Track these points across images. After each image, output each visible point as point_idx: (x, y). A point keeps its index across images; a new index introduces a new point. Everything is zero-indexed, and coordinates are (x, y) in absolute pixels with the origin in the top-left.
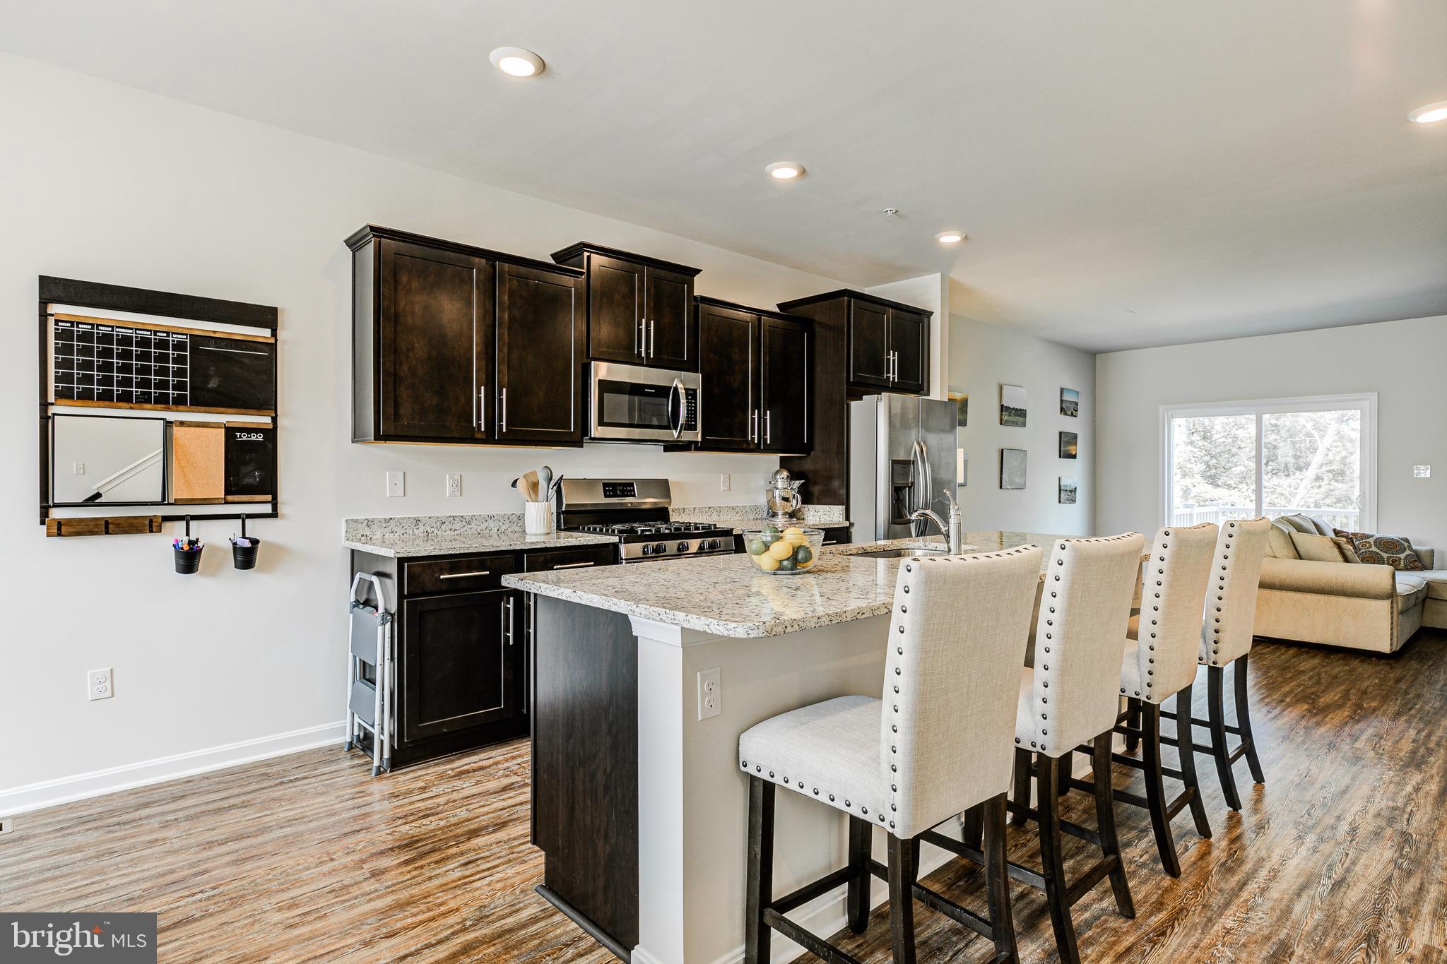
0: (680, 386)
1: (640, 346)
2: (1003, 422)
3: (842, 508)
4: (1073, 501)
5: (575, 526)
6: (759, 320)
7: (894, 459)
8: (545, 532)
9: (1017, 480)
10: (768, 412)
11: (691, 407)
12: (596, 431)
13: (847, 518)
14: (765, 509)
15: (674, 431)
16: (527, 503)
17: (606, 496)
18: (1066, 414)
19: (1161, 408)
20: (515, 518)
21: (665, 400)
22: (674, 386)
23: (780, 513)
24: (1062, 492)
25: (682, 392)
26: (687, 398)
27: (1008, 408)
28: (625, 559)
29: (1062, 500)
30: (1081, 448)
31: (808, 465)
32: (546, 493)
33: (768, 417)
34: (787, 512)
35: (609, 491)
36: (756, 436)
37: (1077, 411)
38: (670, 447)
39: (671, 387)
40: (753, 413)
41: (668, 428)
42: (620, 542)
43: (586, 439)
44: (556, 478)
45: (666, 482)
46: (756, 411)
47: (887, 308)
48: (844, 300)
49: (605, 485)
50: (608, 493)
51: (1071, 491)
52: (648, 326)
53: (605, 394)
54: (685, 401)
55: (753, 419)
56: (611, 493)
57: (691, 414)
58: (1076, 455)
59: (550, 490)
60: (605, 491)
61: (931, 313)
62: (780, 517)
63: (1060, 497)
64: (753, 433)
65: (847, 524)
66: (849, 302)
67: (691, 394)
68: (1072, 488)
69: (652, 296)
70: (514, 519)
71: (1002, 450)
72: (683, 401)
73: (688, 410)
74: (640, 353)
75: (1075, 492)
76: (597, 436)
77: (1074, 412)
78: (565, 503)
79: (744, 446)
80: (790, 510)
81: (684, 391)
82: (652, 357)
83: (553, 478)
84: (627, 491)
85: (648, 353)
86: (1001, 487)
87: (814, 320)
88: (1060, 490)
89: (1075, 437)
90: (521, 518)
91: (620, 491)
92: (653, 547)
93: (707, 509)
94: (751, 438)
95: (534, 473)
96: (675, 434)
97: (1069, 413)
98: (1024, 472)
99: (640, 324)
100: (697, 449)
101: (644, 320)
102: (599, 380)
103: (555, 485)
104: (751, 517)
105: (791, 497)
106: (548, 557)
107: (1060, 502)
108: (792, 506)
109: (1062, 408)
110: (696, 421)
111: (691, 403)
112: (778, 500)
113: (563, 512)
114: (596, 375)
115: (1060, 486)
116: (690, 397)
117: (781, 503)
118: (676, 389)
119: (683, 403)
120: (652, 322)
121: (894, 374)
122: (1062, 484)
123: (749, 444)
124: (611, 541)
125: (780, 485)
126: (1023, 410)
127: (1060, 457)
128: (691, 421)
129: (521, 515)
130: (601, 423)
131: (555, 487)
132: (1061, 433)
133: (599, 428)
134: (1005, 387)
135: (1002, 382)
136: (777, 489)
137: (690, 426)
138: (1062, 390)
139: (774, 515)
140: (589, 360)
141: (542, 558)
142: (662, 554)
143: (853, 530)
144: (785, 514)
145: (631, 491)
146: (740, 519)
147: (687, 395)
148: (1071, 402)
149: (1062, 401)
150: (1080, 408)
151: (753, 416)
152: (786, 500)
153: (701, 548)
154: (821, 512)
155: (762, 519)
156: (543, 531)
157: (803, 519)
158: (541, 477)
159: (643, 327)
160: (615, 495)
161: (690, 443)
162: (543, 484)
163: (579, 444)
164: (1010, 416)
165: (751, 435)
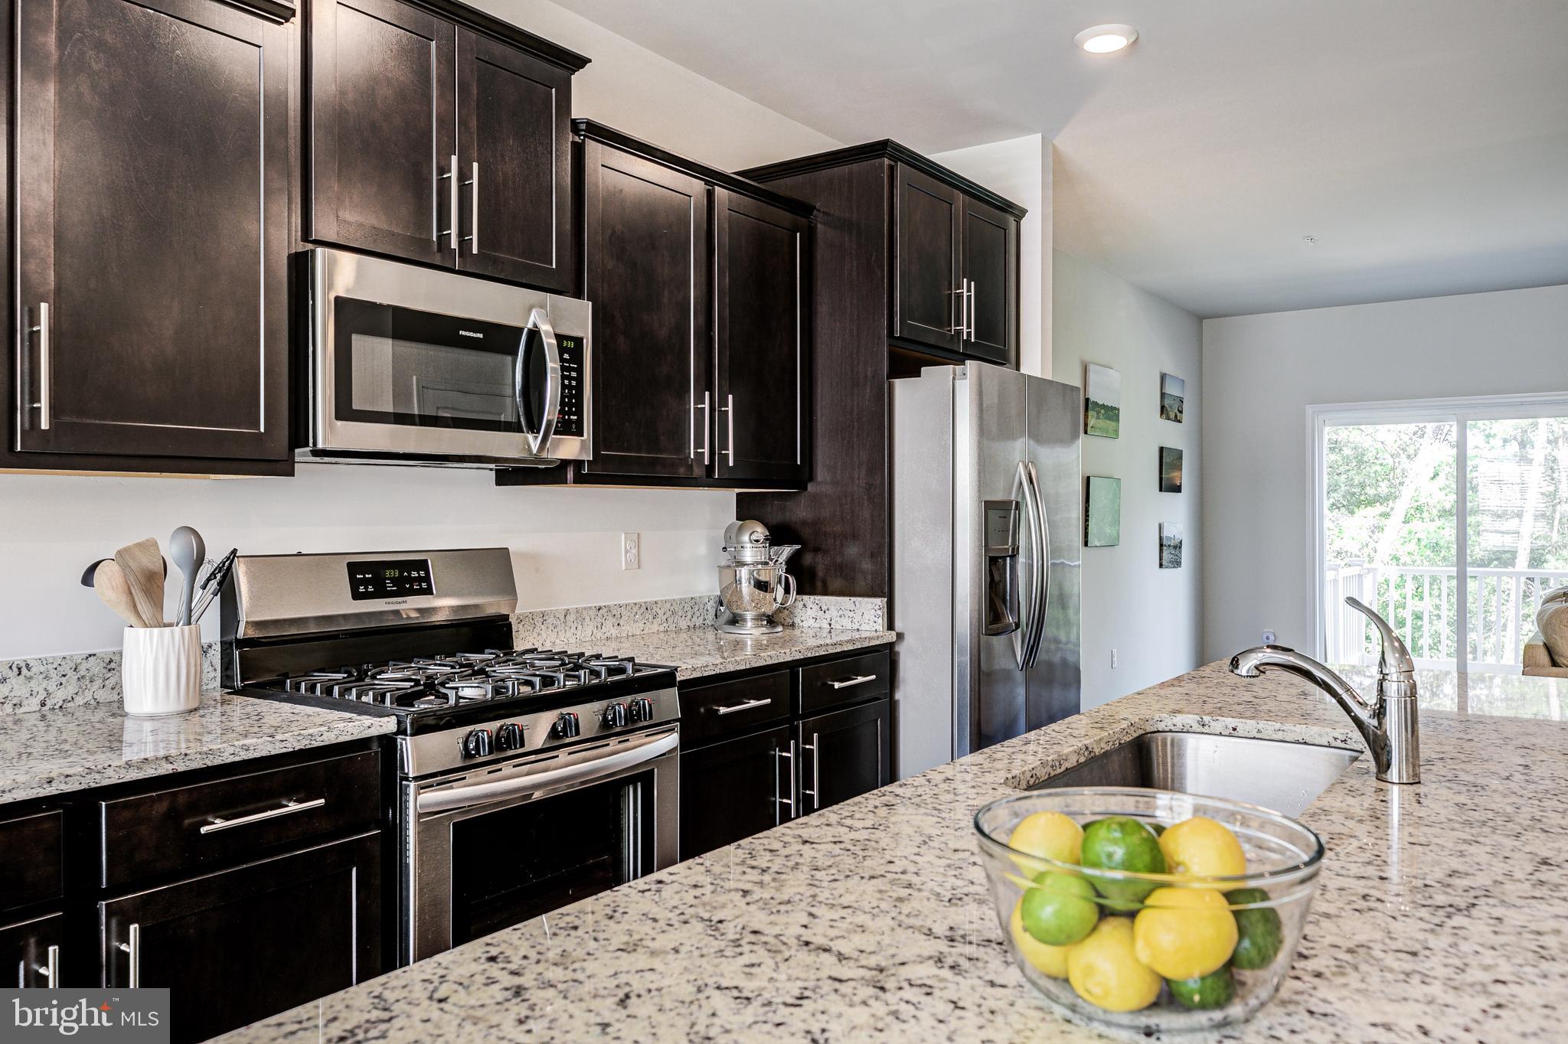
0: (545, 328)
1: (444, 222)
2: (1089, 428)
3: (880, 602)
4: (1177, 563)
5: (273, 677)
6: (710, 195)
7: (989, 498)
8: (182, 707)
9: (1108, 530)
10: (730, 397)
11: (570, 378)
12: (328, 430)
13: (891, 626)
14: (711, 606)
15: (530, 437)
16: (127, 630)
17: (357, 596)
18: (1168, 418)
19: (1309, 409)
20: (96, 667)
21: (509, 358)
22: (530, 325)
23: (749, 615)
24: (1164, 548)
25: (549, 342)
26: (562, 360)
27: (1096, 404)
28: (416, 779)
29: (1164, 562)
30: (1186, 477)
31: (800, 511)
32: (185, 598)
33: (730, 409)
34: (764, 615)
35: (365, 582)
36: (706, 450)
37: (1181, 412)
38: (512, 474)
39: (521, 330)
40: (700, 399)
41: (513, 427)
42: (401, 731)
43: (304, 455)
44: (215, 555)
45: (502, 556)
46: (707, 393)
47: (956, 192)
48: (882, 165)
49: (354, 568)
50: (362, 589)
51: (1175, 547)
52: (464, 175)
53: (354, 337)
54: (557, 366)
55: (700, 412)
56: (370, 589)
57: (571, 396)
58: (1180, 486)
59: (198, 593)
60: (354, 584)
61: (1024, 212)
62: (749, 624)
63: (1161, 558)
64: (699, 444)
65: (891, 637)
66: (892, 168)
67: (570, 348)
68: (1177, 542)
69: (473, 104)
70: (96, 670)
71: (1088, 478)
72: (553, 364)
73: (564, 387)
74: (443, 240)
75: (1180, 547)
76: (330, 447)
77: (1178, 414)
78: (244, 615)
79: (682, 471)
80: (770, 608)
81: (554, 341)
82: (475, 251)
83: (207, 557)
84: (412, 580)
85: (464, 244)
86: (1086, 544)
87: (814, 208)
88: (1161, 545)
89: (1179, 454)
90: (112, 665)
91: (394, 580)
92: (490, 737)
93: (592, 613)
94: (696, 453)
95: (150, 546)
96: (534, 442)
97: (1172, 416)
98: (1117, 516)
99: (444, 169)
100: (580, 479)
101: (454, 159)
102: (337, 299)
103: (213, 575)
104: (683, 624)
105: (773, 583)
106: (182, 800)
107: (1161, 565)
108: (775, 600)
109: (1163, 408)
110: (580, 413)
111: (570, 369)
112: (746, 588)
113: (241, 643)
114: (329, 285)
115: (1161, 539)
116: (566, 356)
117: (752, 595)
118: (534, 335)
119: (554, 369)
120: (475, 165)
121: (969, 326)
122: (1165, 534)
123: (690, 468)
124: (374, 732)
125: (749, 555)
126: (1115, 408)
127: (1161, 490)
128: (570, 413)
129: (116, 658)
130: (345, 411)
131: (213, 585)
132: (1161, 449)
133: (339, 423)
134: (1092, 368)
135: (1088, 358)
136: (742, 564)
137: (569, 426)
138: (1163, 377)
139: (735, 620)
140: (310, 246)
141: (162, 807)
142: (510, 753)
143: (902, 649)
144: (759, 618)
145: (420, 580)
146: (662, 628)
147: (562, 350)
148: (1175, 398)
149: (1163, 395)
150: (1185, 408)
151: (697, 406)
152: (762, 586)
153: (606, 724)
154: (833, 613)
155: (704, 627)
156: (173, 704)
157: (793, 625)
158: (172, 550)
159: (454, 174)
160: (381, 593)
161: (565, 463)
162: (177, 577)
163: (284, 468)
164: (1098, 418)
165: (696, 448)
